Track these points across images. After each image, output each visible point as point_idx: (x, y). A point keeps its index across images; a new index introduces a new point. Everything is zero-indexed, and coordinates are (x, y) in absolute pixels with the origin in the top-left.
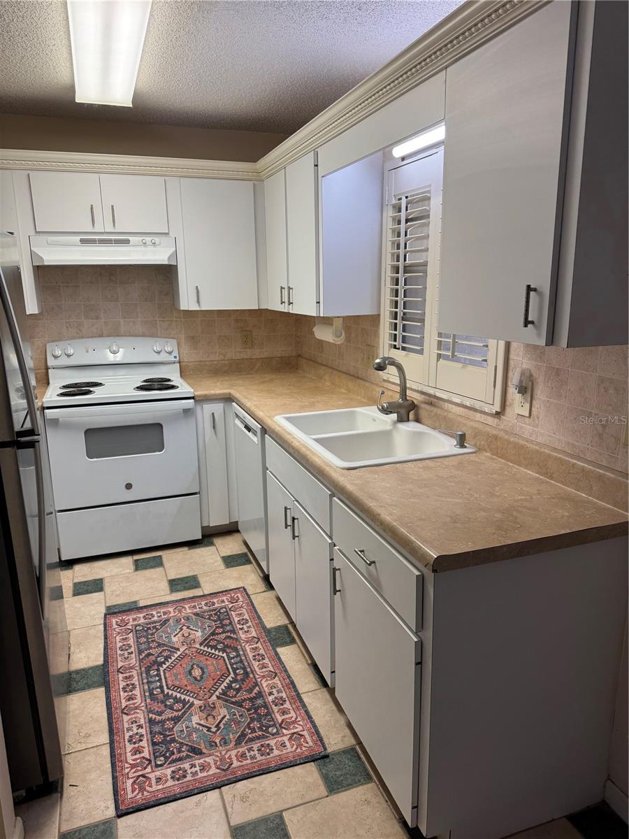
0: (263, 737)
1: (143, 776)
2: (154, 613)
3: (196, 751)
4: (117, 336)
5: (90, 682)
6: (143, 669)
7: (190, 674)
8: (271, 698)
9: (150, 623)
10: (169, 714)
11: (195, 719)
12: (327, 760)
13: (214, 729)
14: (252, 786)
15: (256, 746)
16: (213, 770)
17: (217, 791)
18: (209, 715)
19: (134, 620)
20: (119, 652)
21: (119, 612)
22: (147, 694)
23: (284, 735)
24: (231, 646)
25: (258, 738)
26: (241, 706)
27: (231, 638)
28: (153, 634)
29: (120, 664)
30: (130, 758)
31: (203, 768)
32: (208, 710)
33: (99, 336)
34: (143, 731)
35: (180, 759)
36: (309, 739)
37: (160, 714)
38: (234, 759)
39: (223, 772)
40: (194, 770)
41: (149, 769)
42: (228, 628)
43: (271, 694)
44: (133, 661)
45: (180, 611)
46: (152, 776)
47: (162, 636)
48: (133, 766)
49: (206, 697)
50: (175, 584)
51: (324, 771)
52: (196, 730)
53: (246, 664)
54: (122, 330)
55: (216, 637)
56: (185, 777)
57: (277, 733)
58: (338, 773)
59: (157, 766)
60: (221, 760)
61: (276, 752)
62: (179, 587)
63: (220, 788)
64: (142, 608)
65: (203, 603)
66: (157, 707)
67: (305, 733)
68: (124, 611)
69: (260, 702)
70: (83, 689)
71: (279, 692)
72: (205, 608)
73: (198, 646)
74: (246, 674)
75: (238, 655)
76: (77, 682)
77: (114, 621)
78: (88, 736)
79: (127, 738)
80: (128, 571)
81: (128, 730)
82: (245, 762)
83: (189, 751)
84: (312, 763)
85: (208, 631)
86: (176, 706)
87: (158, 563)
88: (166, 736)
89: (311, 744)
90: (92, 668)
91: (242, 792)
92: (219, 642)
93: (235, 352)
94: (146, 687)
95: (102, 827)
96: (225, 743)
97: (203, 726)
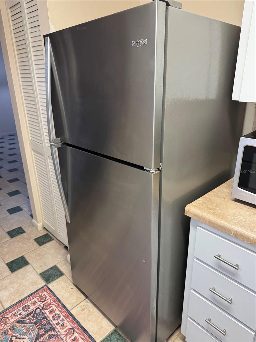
1: (43, 302)
31: (15, 315)
34: (55, 322)
52: (24, 334)
56: (23, 308)
59: (38, 308)
88: (41, 324)
97: (20, 338)
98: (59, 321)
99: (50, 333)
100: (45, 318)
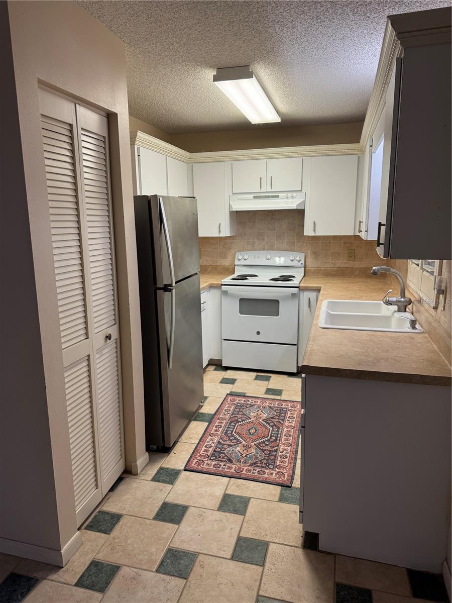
0: (265, 467)
1: (202, 460)
2: (250, 400)
3: (230, 461)
4: (272, 250)
5: (204, 419)
6: (229, 421)
7: (249, 430)
8: (280, 454)
9: (245, 404)
10: (229, 442)
11: (238, 449)
12: (289, 489)
13: (244, 456)
14: (245, 483)
15: (258, 470)
16: (233, 470)
17: (229, 478)
18: (246, 449)
19: (239, 400)
20: (224, 411)
21: (234, 395)
22: (224, 432)
23: (275, 470)
24: (278, 426)
25: (262, 467)
26: (263, 452)
27: (280, 422)
28: (243, 409)
29: (221, 416)
30: (202, 452)
31: (229, 468)
32: (247, 447)
33: (263, 250)
34: (213, 445)
35: (221, 461)
36: (286, 477)
37: (225, 441)
38: (245, 470)
39: (236, 473)
40: (224, 467)
41: (206, 459)
42: (282, 418)
43: (282, 452)
44: (227, 417)
45: (263, 403)
46: (206, 462)
47: (247, 411)
48: (201, 455)
49: (250, 442)
50: (269, 391)
51: (283, 492)
52: (236, 453)
53: (279, 436)
54: (275, 247)
55: (272, 420)
56: (219, 468)
57: (272, 469)
58: (289, 496)
59: (210, 459)
60: (238, 468)
61: (266, 475)
62: (270, 393)
63: (231, 478)
64: (246, 396)
65: (277, 403)
66: (225, 438)
67: (286, 474)
68: (237, 395)
69: (274, 453)
70: (200, 421)
71: (286, 453)
72: (276, 405)
73: (261, 420)
74: (276, 440)
75: (278, 431)
76: (199, 417)
77: (230, 398)
78: (191, 438)
79: (205, 444)
80: (251, 379)
81: (208, 442)
82: (248, 473)
83: (227, 459)
84: (280, 487)
85: (271, 416)
86: (234, 441)
87: (268, 379)
88: (221, 450)
89: (286, 479)
90: (208, 414)
91: (239, 483)
92: (273, 422)
93: (342, 263)
94: (226, 429)
95: (176, 471)
96: (245, 463)
97: (240, 453)
98: (210, 443)
99: (223, 442)
100: (215, 451)
